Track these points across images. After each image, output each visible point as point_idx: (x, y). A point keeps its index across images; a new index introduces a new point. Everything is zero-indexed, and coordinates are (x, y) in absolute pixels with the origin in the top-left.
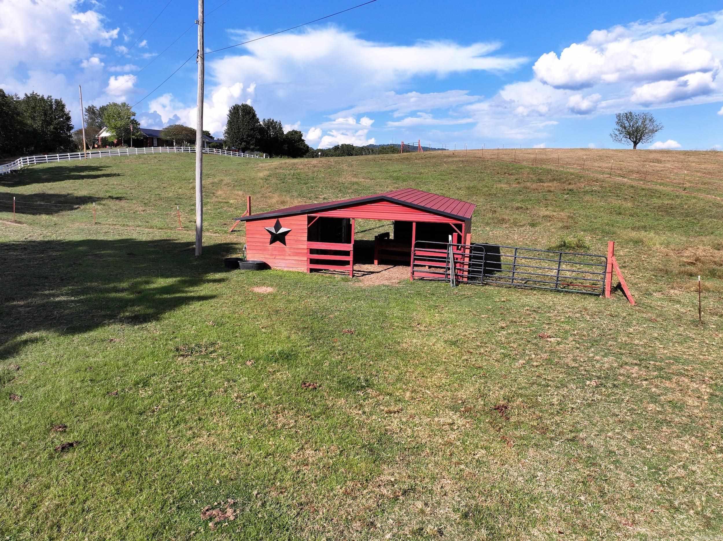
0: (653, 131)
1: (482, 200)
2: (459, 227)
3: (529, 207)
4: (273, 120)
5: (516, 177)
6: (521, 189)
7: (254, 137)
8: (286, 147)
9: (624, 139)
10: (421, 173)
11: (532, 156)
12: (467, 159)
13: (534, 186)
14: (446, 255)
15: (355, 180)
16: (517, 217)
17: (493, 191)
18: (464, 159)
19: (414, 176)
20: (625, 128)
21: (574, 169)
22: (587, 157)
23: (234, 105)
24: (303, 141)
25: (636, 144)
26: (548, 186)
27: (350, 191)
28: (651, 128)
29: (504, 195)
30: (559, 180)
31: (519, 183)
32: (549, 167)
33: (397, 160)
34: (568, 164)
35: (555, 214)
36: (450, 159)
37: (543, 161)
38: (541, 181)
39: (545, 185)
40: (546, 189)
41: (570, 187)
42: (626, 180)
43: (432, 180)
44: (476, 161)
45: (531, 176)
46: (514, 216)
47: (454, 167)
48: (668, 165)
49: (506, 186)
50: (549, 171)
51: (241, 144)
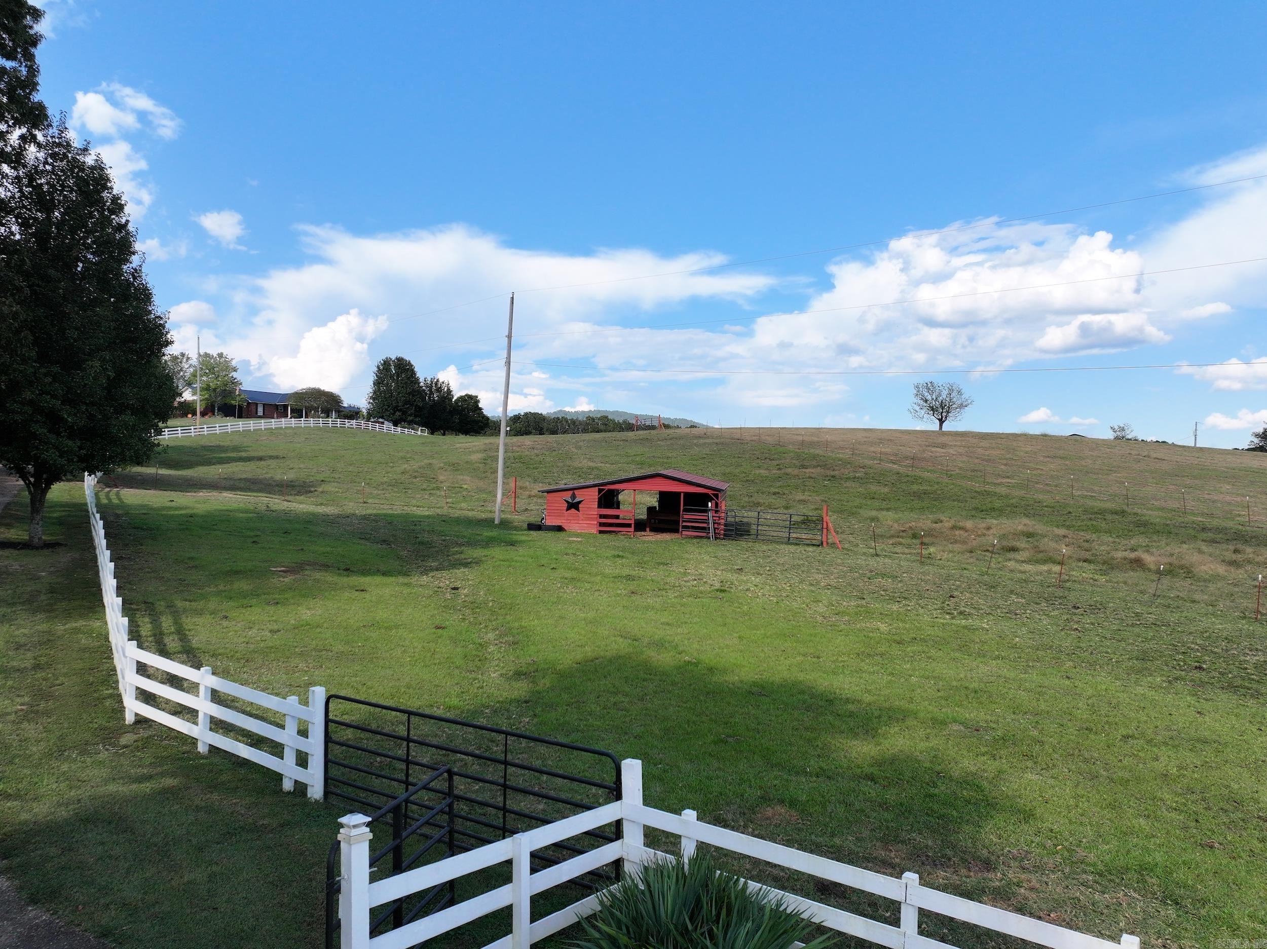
0: (962, 406)
1: (738, 485)
2: (717, 496)
3: (786, 492)
4: (438, 380)
5: (778, 462)
6: (781, 476)
7: (412, 405)
8: (456, 419)
9: (926, 416)
10: (668, 458)
11: (800, 438)
12: (722, 440)
13: (796, 472)
14: (706, 518)
15: (591, 464)
16: (773, 501)
17: (751, 477)
18: (718, 441)
19: (661, 460)
20: (926, 401)
21: (845, 455)
22: (865, 440)
23: (384, 358)
24: (481, 409)
25: (941, 422)
26: (809, 472)
27: (591, 477)
28: (959, 402)
29: (762, 482)
30: (824, 466)
31: (779, 469)
32: (817, 452)
33: (635, 441)
34: (841, 448)
35: (810, 498)
36: (702, 441)
37: (812, 444)
38: (803, 467)
39: (807, 471)
40: (808, 475)
41: (832, 473)
42: (895, 466)
43: (683, 465)
44: (733, 443)
45: (794, 461)
46: (770, 500)
47: (706, 451)
48: (951, 451)
49: (765, 472)
50: (814, 457)
51: (394, 414)
